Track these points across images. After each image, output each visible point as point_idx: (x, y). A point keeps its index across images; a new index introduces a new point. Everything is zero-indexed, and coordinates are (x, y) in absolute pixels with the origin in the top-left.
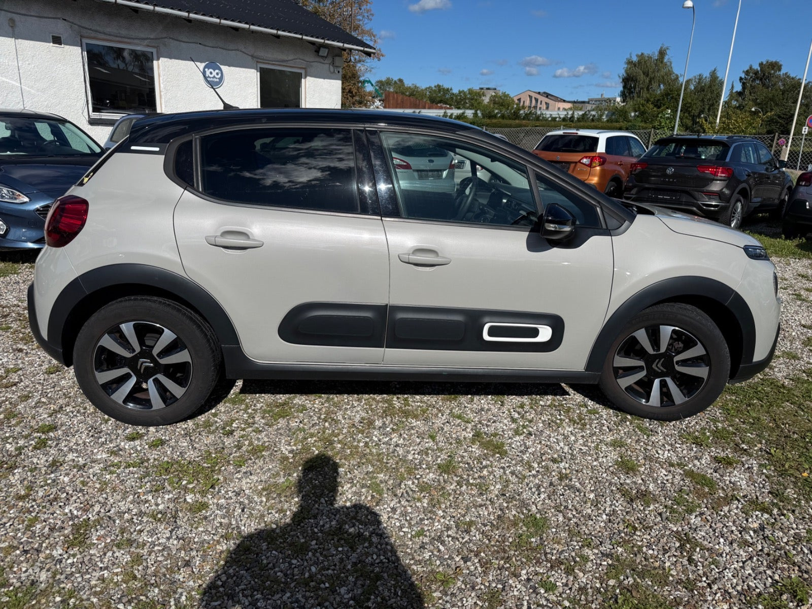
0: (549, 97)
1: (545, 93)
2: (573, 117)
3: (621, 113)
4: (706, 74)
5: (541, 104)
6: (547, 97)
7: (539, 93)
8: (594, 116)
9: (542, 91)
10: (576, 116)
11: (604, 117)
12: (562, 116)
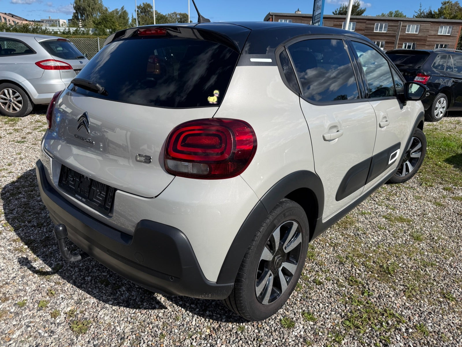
0: (14, 17)
1: (9, 14)
2: (69, 31)
3: (101, 30)
4: (119, 9)
5: (9, 21)
6: (12, 17)
7: (6, 14)
8: (84, 31)
9: (7, 13)
10: (71, 31)
11: (90, 32)
12: (62, 31)
